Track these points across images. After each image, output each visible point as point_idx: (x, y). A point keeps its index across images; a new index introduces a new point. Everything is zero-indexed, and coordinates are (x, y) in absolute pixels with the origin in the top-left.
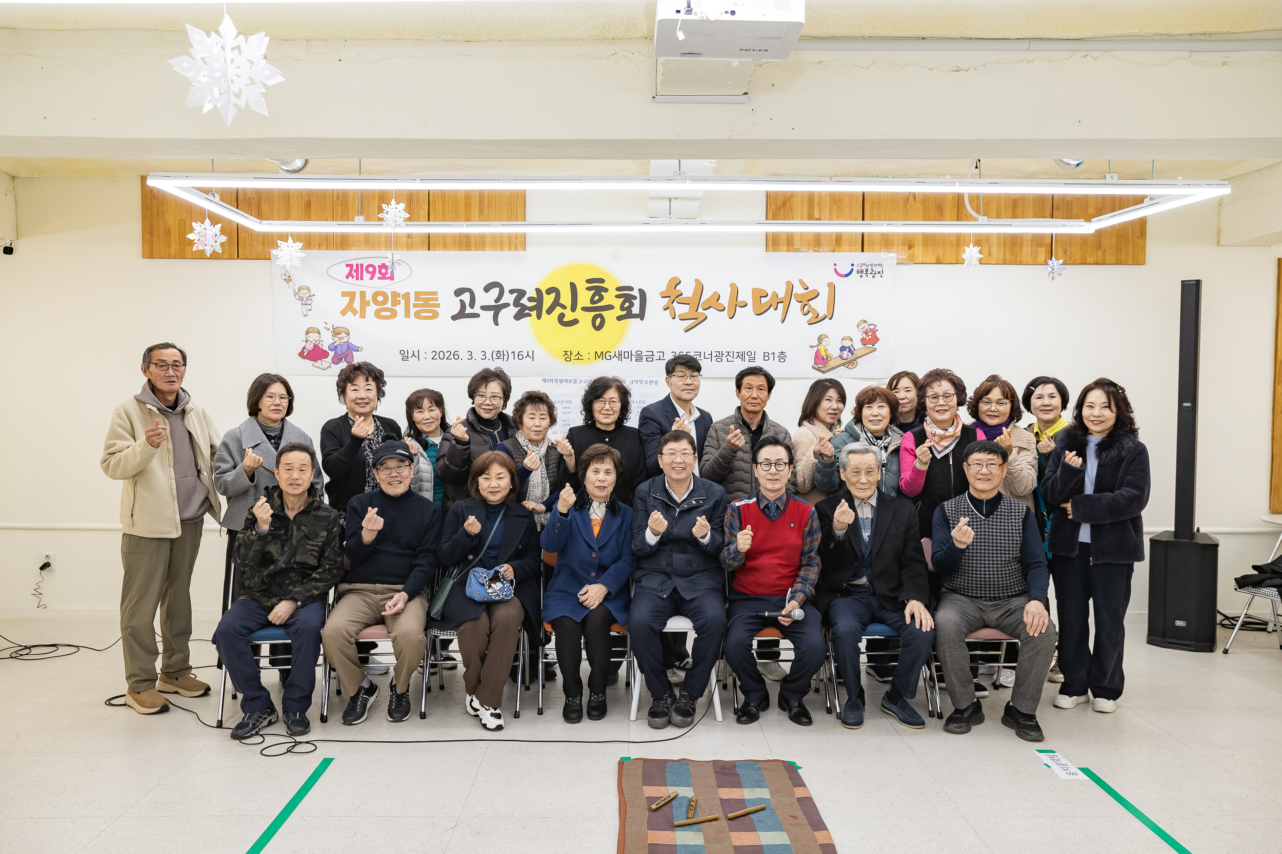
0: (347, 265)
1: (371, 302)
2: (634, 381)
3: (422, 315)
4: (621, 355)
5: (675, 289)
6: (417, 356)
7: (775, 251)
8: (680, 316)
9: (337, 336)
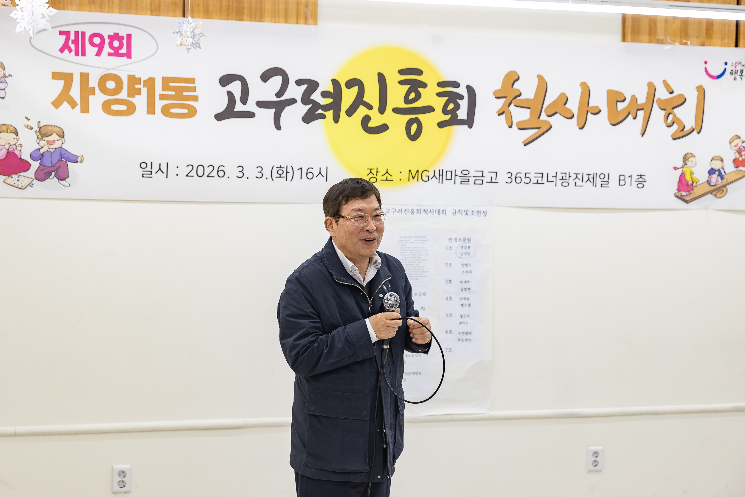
0: (61, 33)
1: (97, 90)
2: (457, 211)
3: (173, 111)
4: (442, 175)
5: (512, 86)
6: (165, 172)
7: (633, 41)
8: (518, 124)
9: (44, 139)
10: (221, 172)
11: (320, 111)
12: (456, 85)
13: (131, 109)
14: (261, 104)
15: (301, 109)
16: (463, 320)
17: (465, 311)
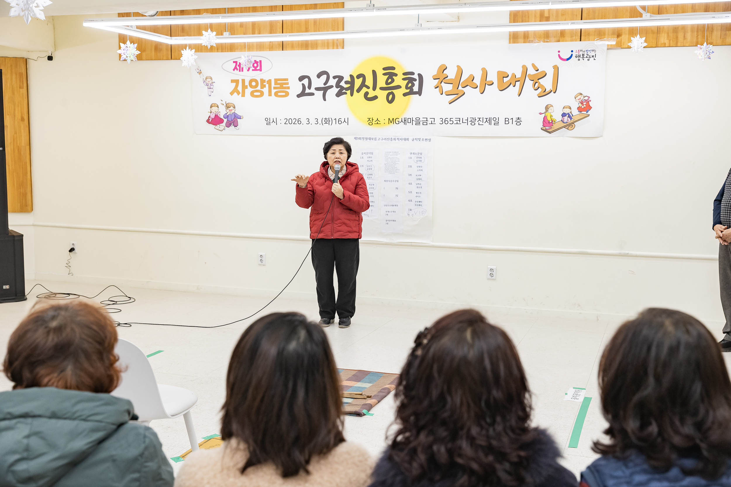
0: (234, 62)
1: (248, 86)
2: (414, 139)
3: (279, 94)
4: (406, 121)
5: (443, 73)
6: (275, 122)
7: (514, 42)
8: (445, 92)
9: (228, 109)
10: (299, 121)
11: (344, 91)
12: (413, 73)
13: (262, 94)
14: (317, 89)
15: (335, 90)
16: (418, 195)
17: (419, 190)
